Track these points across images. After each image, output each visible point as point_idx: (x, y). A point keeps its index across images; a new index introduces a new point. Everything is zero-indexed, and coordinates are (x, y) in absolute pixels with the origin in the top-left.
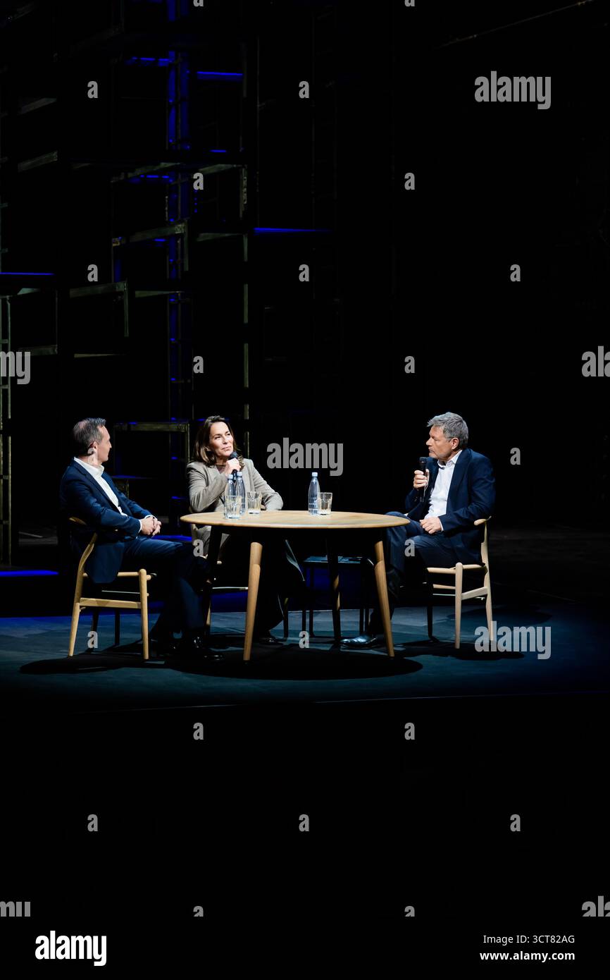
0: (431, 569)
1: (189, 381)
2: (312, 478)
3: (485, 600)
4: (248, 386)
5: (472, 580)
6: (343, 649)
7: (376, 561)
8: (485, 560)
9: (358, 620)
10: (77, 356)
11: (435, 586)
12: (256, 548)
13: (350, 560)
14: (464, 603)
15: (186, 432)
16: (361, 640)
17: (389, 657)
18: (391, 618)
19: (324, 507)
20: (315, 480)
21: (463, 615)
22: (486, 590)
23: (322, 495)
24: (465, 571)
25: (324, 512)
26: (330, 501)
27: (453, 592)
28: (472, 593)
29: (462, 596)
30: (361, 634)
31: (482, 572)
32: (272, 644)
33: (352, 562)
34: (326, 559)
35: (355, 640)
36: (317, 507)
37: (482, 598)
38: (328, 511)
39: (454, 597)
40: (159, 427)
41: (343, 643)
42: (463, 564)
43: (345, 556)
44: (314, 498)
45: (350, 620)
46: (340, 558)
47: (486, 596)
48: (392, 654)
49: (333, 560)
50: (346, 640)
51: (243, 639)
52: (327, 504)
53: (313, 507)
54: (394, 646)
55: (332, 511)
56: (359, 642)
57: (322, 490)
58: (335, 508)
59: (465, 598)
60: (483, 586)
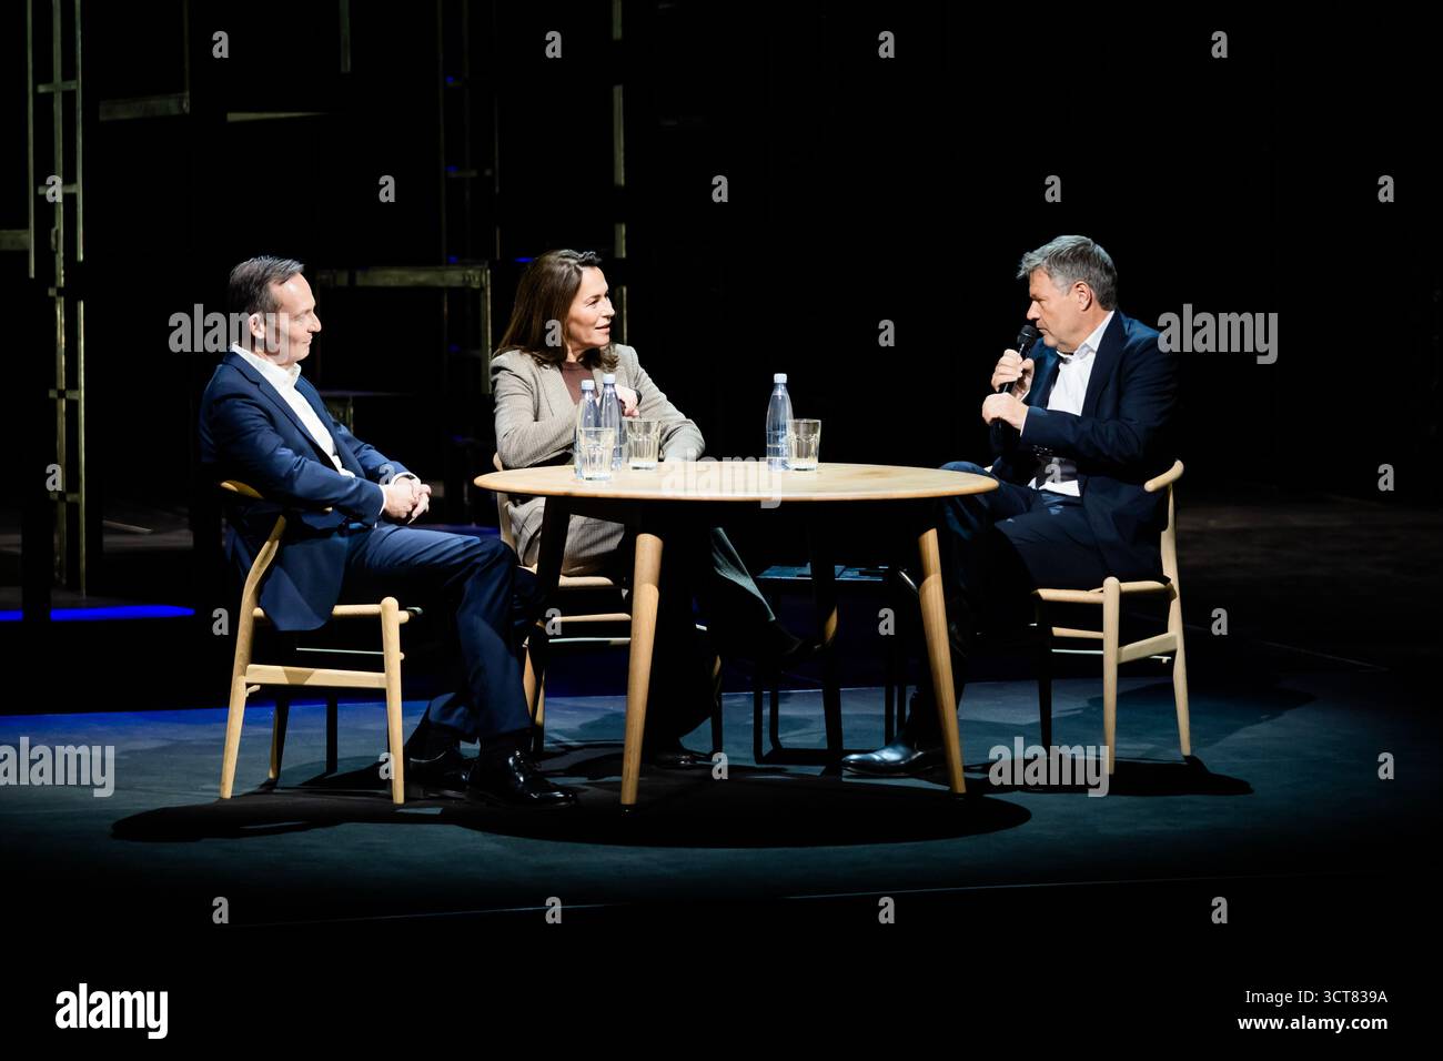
0: (1047, 594)
1: (488, 173)
2: (773, 386)
3: (1171, 663)
4: (623, 182)
5: (1141, 617)
6: (847, 777)
7: (920, 575)
8: (1170, 569)
9: (882, 711)
10: (233, 117)
11: (1058, 631)
12: (648, 548)
13: (862, 573)
14: (1125, 669)
15: (483, 289)
16: (890, 755)
17: (952, 794)
18: (957, 708)
19: (802, 453)
20: (781, 392)
21: (1122, 698)
22: (1173, 639)
23: (796, 426)
24: (1125, 598)
25: (803, 463)
26: (816, 438)
27: (1099, 644)
28: (1141, 647)
29: (1119, 655)
30: (890, 742)
31: (1164, 598)
32: (686, 768)
33: (866, 578)
34: (807, 570)
35: (876, 757)
36: (786, 452)
37: (1165, 659)
38: (812, 462)
39: (1102, 656)
40: (422, 277)
41: (848, 764)
42: (1121, 581)
43: (849, 565)
44: (780, 433)
45: (863, 709)
46: (838, 568)
47: (1172, 654)
48: (961, 788)
49: (823, 572)
50: (854, 757)
51: (620, 758)
52: (809, 446)
53: (777, 452)
54: (966, 769)
55: (821, 460)
56: (884, 762)
57: (797, 414)
58: (827, 454)
59: (1125, 659)
60: (1167, 631)
